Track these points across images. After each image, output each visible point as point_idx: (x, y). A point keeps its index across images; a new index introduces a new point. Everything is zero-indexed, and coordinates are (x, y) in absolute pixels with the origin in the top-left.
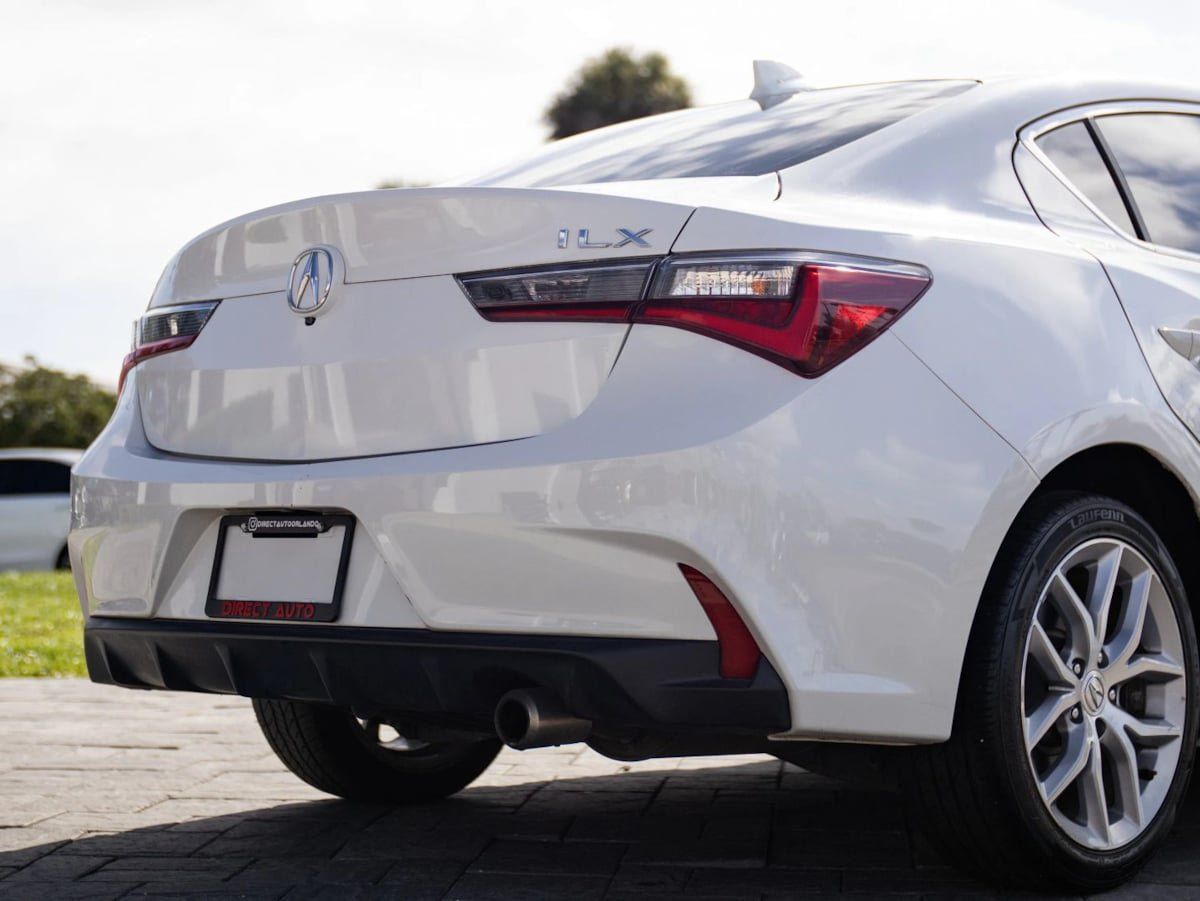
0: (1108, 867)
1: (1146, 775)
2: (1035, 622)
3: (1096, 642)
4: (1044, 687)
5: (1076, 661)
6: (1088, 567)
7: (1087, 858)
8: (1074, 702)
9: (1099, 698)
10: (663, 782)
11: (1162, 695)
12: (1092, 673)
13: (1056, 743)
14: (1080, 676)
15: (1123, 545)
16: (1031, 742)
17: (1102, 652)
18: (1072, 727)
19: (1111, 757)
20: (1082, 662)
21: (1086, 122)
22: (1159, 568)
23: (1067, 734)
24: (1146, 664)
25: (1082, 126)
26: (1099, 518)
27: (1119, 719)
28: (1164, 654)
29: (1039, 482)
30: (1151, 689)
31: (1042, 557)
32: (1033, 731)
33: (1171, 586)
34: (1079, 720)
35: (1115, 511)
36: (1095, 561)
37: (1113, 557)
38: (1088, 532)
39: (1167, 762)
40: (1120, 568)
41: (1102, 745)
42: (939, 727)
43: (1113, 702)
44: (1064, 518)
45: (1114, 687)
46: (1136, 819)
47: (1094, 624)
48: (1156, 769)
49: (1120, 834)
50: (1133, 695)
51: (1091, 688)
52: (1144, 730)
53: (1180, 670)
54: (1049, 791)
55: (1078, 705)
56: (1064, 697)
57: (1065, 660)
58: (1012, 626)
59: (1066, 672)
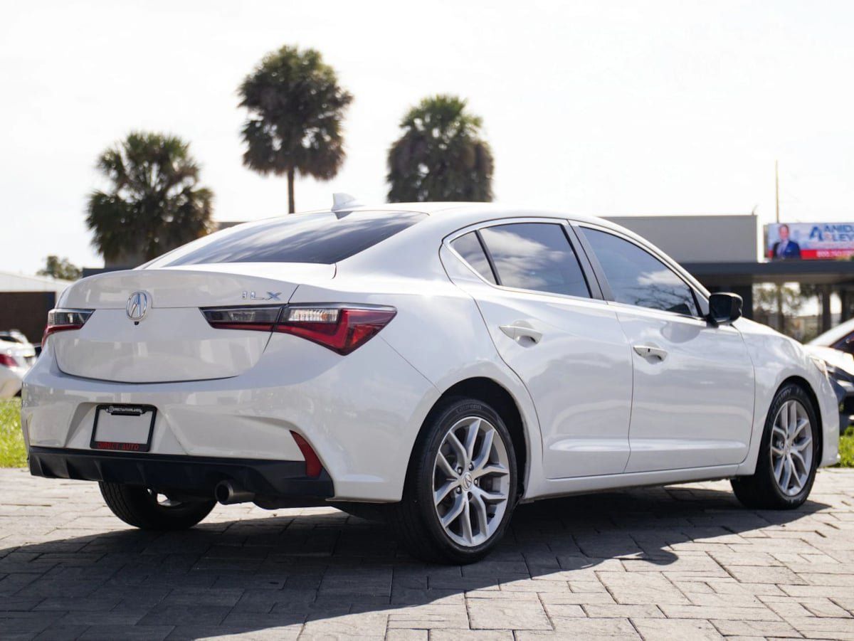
0: (471, 554)
1: (491, 516)
2: (439, 452)
3: (468, 460)
4: (443, 479)
5: (459, 468)
6: (466, 428)
7: (461, 550)
8: (458, 485)
9: (469, 484)
10: (292, 521)
11: (500, 482)
12: (467, 473)
13: (449, 503)
14: (460, 474)
15: (480, 419)
16: (436, 502)
17: (471, 464)
18: (457, 496)
19: (474, 508)
20: (462, 469)
21: (475, 232)
22: (498, 428)
23: (454, 498)
24: (491, 469)
25: (474, 233)
26: (470, 408)
27: (478, 492)
28: (500, 465)
29: (440, 395)
30: (495, 480)
31: (443, 425)
32: (438, 497)
33: (504, 436)
34: (460, 492)
35: (477, 404)
36: (468, 426)
37: (476, 424)
38: (465, 414)
39: (500, 511)
40: (480, 429)
41: (470, 504)
42: (397, 495)
43: (476, 485)
44: (453, 409)
45: (476, 479)
46: (485, 534)
47: (466, 454)
48: (496, 513)
49: (478, 540)
50: (486, 482)
51: (466, 479)
52: (489, 496)
53: (507, 471)
54: (445, 522)
55: (460, 486)
56: (452, 483)
57: (453, 468)
58: (429, 454)
59: (453, 473)
